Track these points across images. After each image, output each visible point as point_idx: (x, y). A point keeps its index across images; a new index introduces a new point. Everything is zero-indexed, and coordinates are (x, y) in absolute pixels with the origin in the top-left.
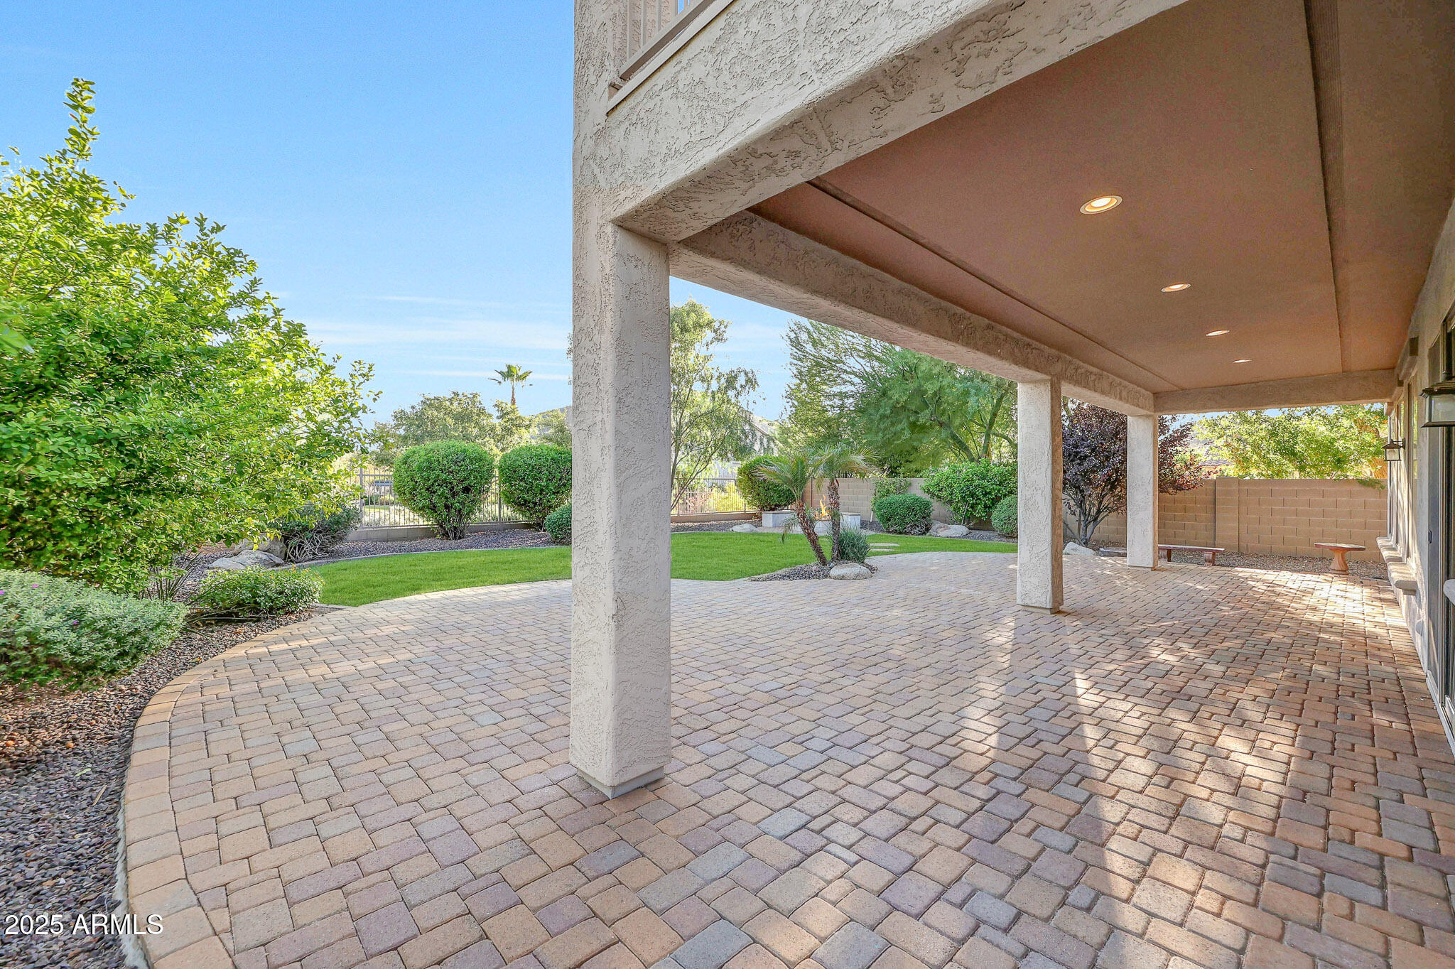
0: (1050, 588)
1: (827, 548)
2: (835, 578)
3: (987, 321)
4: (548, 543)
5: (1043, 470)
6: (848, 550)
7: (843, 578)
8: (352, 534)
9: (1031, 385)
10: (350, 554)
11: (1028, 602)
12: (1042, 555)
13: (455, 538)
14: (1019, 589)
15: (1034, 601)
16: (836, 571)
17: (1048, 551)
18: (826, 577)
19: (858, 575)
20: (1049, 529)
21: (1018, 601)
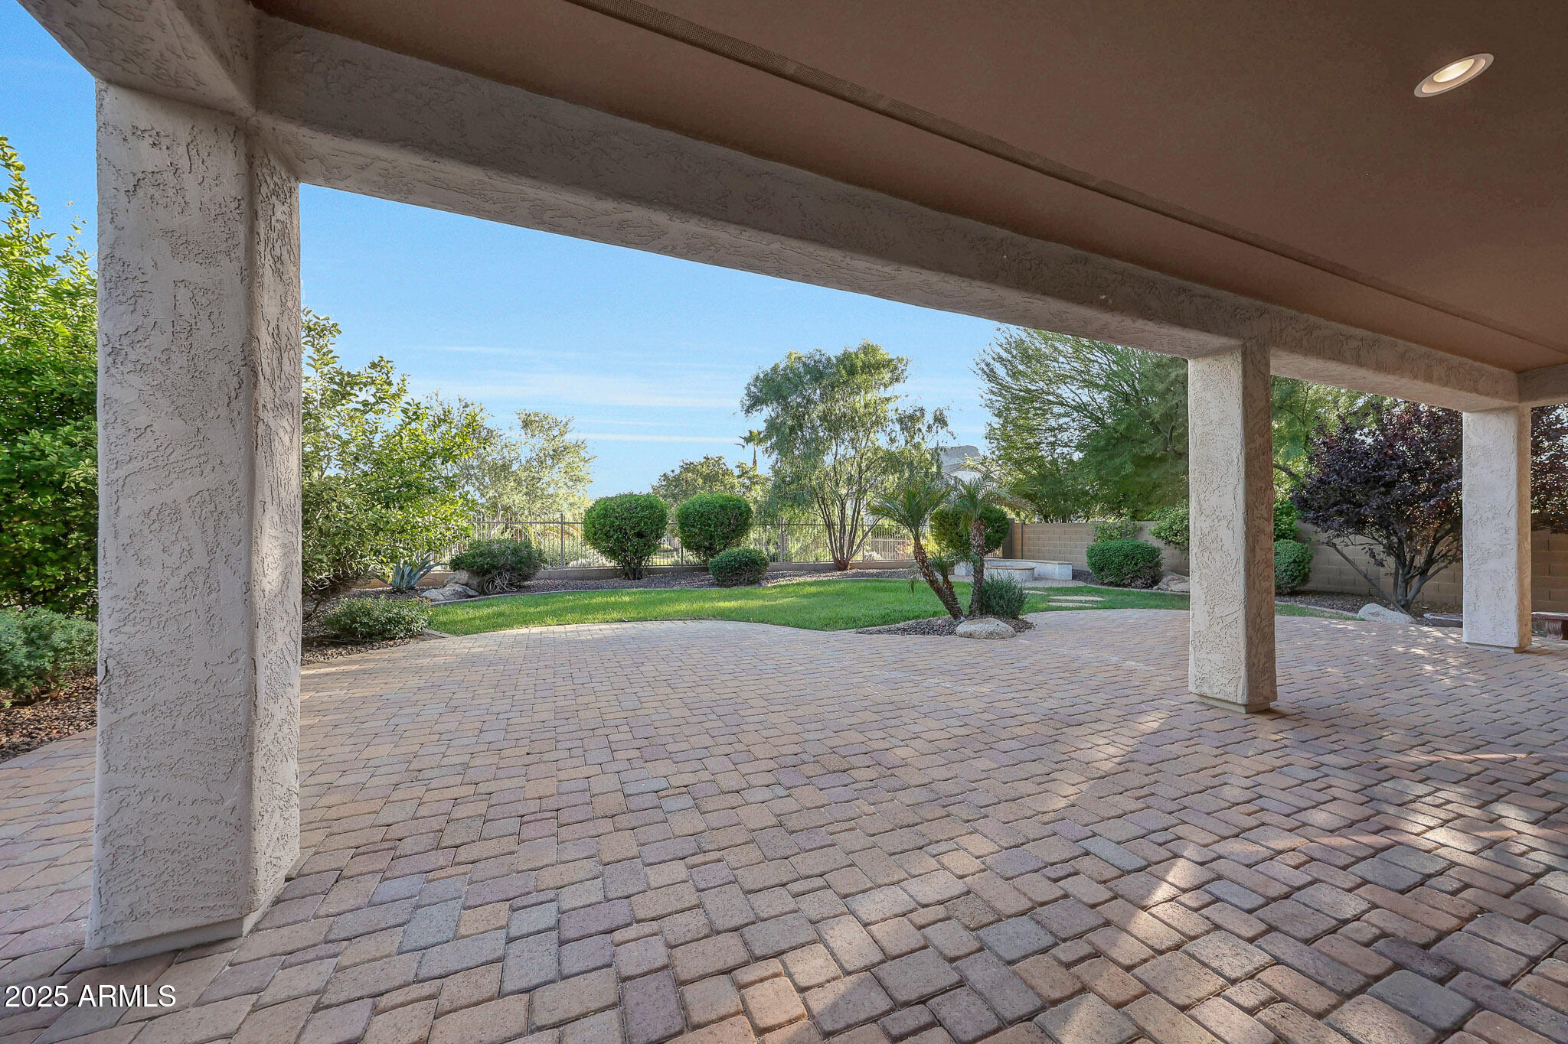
0: (1243, 672)
1: (965, 600)
2: (961, 636)
3: (1071, 251)
4: (713, 585)
5: (1230, 488)
6: (994, 603)
7: (970, 635)
8: (541, 573)
9: (1209, 360)
10: (538, 588)
11: (1206, 690)
12: (1229, 619)
13: (634, 579)
14: (1192, 669)
15: (1216, 690)
16: (964, 627)
17: (1240, 615)
18: (950, 633)
19: (991, 634)
20: (1241, 579)
21: (1192, 688)
